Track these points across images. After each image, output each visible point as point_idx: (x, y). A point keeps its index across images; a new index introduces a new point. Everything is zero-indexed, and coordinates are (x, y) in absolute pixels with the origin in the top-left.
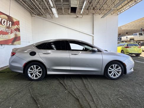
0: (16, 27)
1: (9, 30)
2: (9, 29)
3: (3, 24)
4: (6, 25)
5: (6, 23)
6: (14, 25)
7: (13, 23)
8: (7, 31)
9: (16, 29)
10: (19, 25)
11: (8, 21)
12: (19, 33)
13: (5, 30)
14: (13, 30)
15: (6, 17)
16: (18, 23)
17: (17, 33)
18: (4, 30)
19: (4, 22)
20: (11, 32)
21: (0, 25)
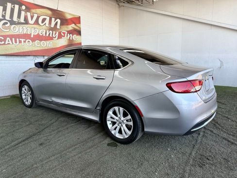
0: (71, 27)
1: (55, 34)
2: (54, 32)
3: (42, 25)
4: (47, 25)
5: (47, 22)
6: (68, 25)
7: (65, 21)
8: (49, 34)
9: (71, 30)
10: (80, 23)
11: (53, 19)
12: (78, 37)
13: (46, 33)
14: (64, 33)
15: (49, 12)
16: (77, 20)
17: (75, 38)
18: (44, 33)
19: (44, 20)
20: (60, 37)
21: (36, 26)
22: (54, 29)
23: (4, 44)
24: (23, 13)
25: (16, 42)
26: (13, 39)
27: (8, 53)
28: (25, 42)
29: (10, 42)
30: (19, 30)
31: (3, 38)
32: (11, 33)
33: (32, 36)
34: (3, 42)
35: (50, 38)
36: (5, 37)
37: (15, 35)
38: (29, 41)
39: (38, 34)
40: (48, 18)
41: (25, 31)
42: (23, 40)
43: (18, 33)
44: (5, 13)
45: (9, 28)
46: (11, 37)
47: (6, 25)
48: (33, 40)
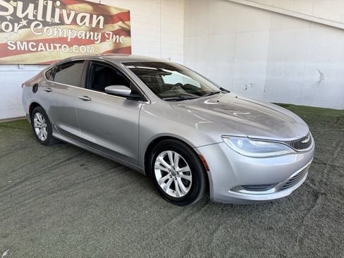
0: (118, 26)
1: (98, 35)
2: (96, 34)
3: (81, 24)
4: (87, 24)
5: (87, 20)
6: (113, 23)
7: (109, 19)
8: (90, 36)
9: (118, 30)
10: (129, 20)
11: (95, 16)
12: (127, 38)
13: (86, 36)
14: (109, 34)
15: (90, 8)
16: (125, 16)
17: (123, 40)
18: (83, 35)
19: (83, 18)
20: (103, 39)
21: (73, 27)
22: (96, 29)
23: (37, 51)
24: (57, 11)
25: (50, 49)
26: (47, 44)
27: (41, 62)
28: (60, 47)
29: (43, 48)
30: (53, 33)
31: (35, 44)
32: (44, 37)
33: (69, 40)
34: (35, 49)
35: (90, 42)
36: (38, 42)
37: (49, 39)
38: (65, 47)
39: (76, 37)
40: (88, 16)
41: (61, 33)
42: (58, 45)
43: (52, 37)
44: (37, 12)
45: (42, 31)
46: (44, 41)
47: (38, 28)
48: (70, 45)
